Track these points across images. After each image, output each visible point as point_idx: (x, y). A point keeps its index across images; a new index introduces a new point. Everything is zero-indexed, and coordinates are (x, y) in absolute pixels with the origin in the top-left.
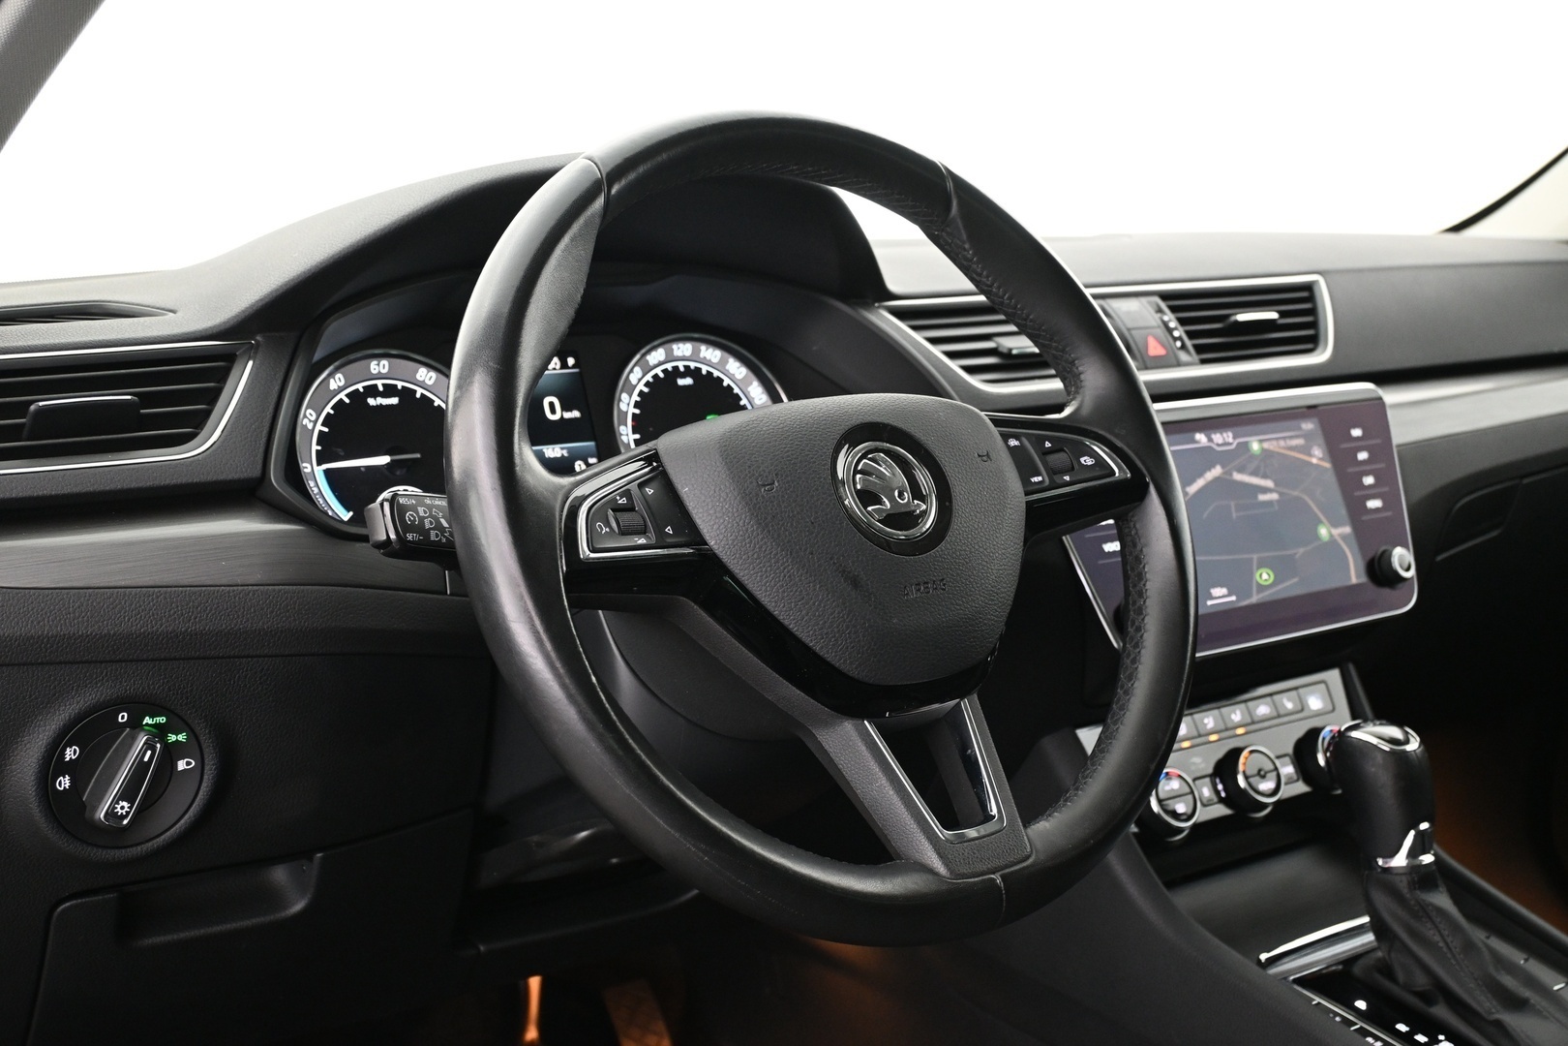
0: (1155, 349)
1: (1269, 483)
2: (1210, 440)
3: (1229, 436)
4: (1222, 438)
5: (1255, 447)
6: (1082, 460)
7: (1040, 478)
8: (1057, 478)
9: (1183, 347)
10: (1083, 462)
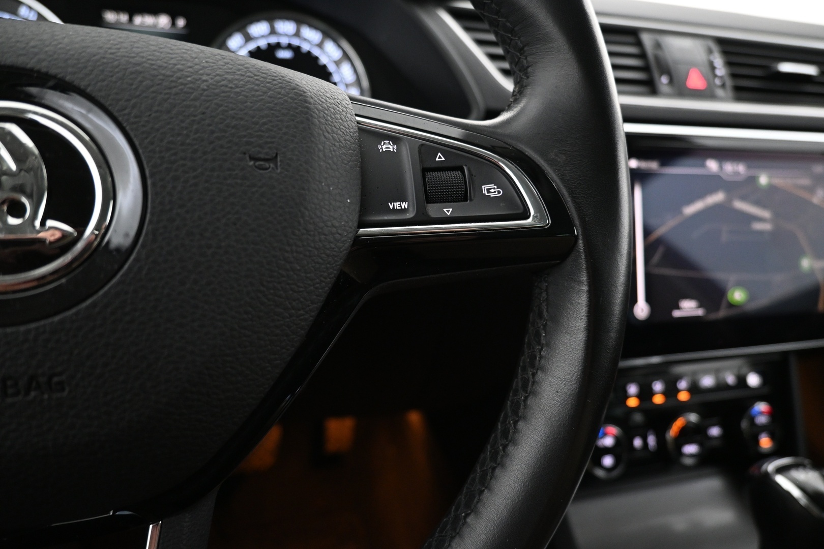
0: (695, 81)
1: (766, 214)
2: (721, 167)
3: (741, 168)
4: (734, 169)
5: (763, 180)
6: (485, 188)
7: (405, 205)
8: (433, 210)
9: (723, 86)
10: (485, 191)
